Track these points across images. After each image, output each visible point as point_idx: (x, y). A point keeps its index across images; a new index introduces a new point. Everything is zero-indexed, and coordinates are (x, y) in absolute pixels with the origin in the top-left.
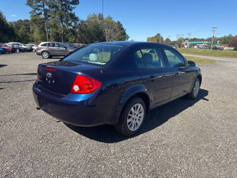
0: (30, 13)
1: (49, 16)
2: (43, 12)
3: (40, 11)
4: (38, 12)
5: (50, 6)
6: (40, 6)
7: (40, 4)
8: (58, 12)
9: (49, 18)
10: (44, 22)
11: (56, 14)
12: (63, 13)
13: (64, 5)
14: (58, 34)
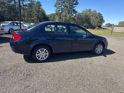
0: (55, 10)
1: (64, 11)
2: (61, 10)
4: (58, 9)
5: (64, 7)
6: (60, 7)
7: (60, 6)
8: (67, 9)
9: (63, 12)
10: (61, 14)
11: (67, 10)
12: (69, 9)
13: (71, 5)
14: (66, 20)
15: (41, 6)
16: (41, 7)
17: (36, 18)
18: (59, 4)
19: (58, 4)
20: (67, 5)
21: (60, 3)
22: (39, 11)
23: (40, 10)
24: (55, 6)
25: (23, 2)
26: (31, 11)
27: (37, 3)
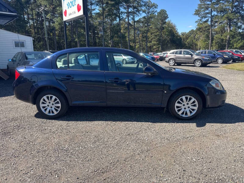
0: (196, 22)
1: (216, 22)
2: (210, 19)
3: (207, 18)
4: (204, 20)
5: (218, 12)
6: (208, 13)
7: (207, 11)
8: (226, 16)
9: (216, 24)
10: (209, 29)
11: (224, 18)
12: (231, 16)
13: (236, 6)
14: (223, 40)
15: (167, 17)
16: (167, 21)
17: (155, 42)
18: (207, 9)
19: (203, 8)
20: (225, 6)
21: (208, 4)
22: (163, 28)
23: (164, 25)
24: (195, 14)
25: (134, 16)
26: (148, 31)
27: (160, 13)
